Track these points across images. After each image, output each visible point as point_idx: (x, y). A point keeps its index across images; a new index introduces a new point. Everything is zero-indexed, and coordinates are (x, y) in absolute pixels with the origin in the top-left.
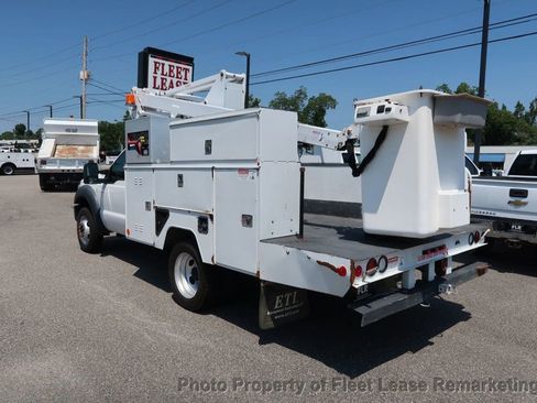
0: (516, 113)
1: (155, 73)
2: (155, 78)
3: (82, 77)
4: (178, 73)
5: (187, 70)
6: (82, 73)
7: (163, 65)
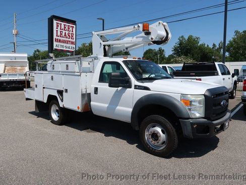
0: (213, 48)
1: (57, 28)
2: (57, 31)
3: (14, 33)
4: (68, 28)
5: (73, 27)
6: (14, 31)
7: (61, 24)
